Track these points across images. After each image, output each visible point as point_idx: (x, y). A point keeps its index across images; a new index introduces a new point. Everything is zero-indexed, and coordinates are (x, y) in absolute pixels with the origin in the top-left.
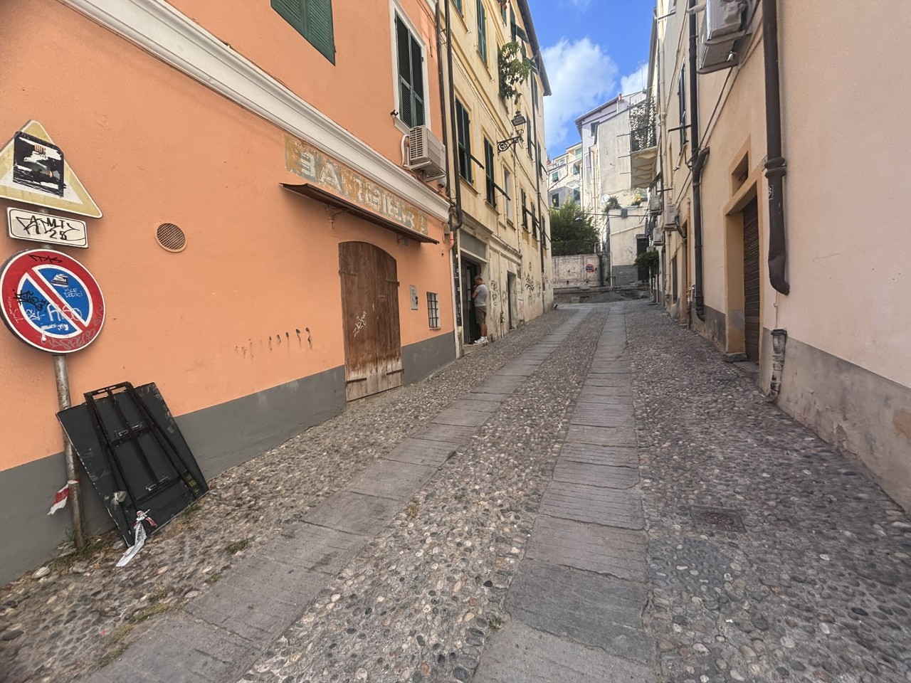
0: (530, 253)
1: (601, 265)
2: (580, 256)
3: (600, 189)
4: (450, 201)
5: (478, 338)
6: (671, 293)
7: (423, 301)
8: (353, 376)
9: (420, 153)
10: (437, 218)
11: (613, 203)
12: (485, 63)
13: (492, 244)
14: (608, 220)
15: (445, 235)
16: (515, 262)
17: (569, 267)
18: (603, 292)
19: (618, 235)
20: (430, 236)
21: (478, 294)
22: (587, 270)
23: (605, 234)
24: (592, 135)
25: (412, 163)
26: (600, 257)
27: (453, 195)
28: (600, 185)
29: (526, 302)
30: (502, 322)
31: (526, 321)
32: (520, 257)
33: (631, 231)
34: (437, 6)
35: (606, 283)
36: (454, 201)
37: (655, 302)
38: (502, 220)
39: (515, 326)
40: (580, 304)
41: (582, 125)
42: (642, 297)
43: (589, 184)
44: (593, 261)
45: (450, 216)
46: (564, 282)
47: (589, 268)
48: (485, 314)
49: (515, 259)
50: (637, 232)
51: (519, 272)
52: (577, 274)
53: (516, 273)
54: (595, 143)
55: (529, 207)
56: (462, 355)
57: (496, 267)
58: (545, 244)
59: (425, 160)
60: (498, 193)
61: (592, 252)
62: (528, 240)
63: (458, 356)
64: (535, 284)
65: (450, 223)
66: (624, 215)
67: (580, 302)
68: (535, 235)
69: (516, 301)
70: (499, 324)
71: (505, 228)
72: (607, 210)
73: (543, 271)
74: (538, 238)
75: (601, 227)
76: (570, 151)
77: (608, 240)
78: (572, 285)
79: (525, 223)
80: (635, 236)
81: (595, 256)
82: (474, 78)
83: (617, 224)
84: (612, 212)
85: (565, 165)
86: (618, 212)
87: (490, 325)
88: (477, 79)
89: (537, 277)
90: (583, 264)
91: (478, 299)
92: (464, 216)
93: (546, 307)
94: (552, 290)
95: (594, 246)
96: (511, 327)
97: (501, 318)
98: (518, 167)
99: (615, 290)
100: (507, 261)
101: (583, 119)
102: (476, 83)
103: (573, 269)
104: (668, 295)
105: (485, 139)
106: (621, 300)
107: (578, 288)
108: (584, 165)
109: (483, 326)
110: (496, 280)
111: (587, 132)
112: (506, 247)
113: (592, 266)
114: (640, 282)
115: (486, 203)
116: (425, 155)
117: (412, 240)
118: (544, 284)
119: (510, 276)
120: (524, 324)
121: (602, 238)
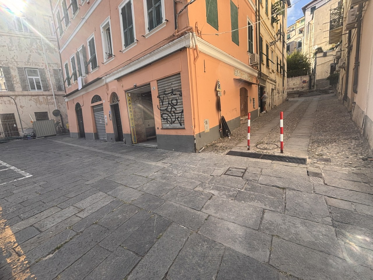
0: (279, 80)
1: (311, 80)
2: (300, 77)
3: (313, 43)
4: (258, 71)
5: (263, 111)
6: (341, 92)
7: (252, 100)
8: (241, 119)
9: (254, 61)
10: (255, 76)
11: (320, 50)
12: (267, 15)
13: (268, 80)
14: (316, 58)
15: (257, 81)
16: (274, 84)
17: (294, 82)
18: (310, 92)
19: (321, 65)
20: (254, 82)
21: (263, 97)
22: (303, 82)
23: (314, 65)
24: (311, 14)
25: (251, 63)
26: (310, 77)
27: (259, 68)
28: (313, 41)
29: (277, 99)
30: (269, 106)
31: (277, 105)
32: (276, 82)
33: (328, 62)
34: (256, 8)
35: (312, 88)
36: (259, 70)
37: (336, 95)
38: (271, 71)
39: (273, 108)
40: (298, 98)
41: (306, 10)
42: (331, 93)
43: (307, 40)
44: (306, 78)
45: (258, 75)
46: (291, 89)
47: (304, 82)
48: (266, 104)
49: (274, 83)
50: (331, 62)
51: (275, 88)
52: (298, 85)
53: (274, 88)
54: (312, 19)
55: (279, 63)
56: (260, 116)
57: (269, 87)
58: (284, 75)
59: (255, 62)
60: (270, 62)
61: (306, 74)
62: (278, 75)
63: (259, 116)
64: (280, 92)
65: (258, 77)
66: (325, 55)
67: (298, 97)
68: (281, 72)
69: (274, 98)
70: (269, 107)
71: (271, 73)
72: (316, 54)
73: (283, 86)
74: (282, 73)
75: (312, 62)
76: (298, 22)
77: (315, 67)
78: (295, 90)
79: (278, 70)
80: (330, 64)
81: (308, 76)
82: (264, 24)
83: (320, 61)
84: (318, 55)
85: (294, 30)
86: (321, 54)
87: (266, 107)
88: (265, 24)
89: (281, 89)
90: (301, 80)
91: (263, 99)
92: (262, 74)
93: (284, 100)
94: (286, 93)
95: (307, 71)
96: (272, 108)
97: (270, 105)
98: (276, 49)
99: (316, 90)
100: (271, 85)
101: (306, 6)
102: (265, 25)
103: (296, 83)
104: (340, 92)
105: (266, 44)
106: (319, 95)
107: (298, 91)
108: (305, 30)
109: (265, 108)
110: (268, 92)
111: (308, 12)
112: (271, 80)
113: (306, 81)
114: (331, 86)
115: (266, 67)
116: (255, 61)
117: (250, 84)
118: (283, 91)
119: (272, 90)
120: (276, 107)
121: (312, 66)
